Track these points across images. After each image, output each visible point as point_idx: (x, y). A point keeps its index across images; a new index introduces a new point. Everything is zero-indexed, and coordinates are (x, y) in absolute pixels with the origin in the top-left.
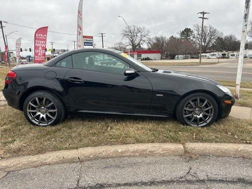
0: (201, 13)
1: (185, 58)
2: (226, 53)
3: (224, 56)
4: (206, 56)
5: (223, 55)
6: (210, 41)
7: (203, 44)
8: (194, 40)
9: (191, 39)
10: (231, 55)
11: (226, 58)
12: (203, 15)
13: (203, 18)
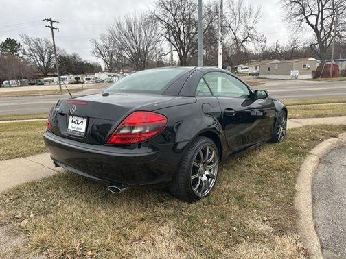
0: (48, 20)
1: (21, 85)
2: (79, 76)
3: (77, 81)
4: (53, 81)
5: (76, 79)
6: (49, 60)
7: (42, 64)
8: (25, 57)
9: (21, 55)
10: (87, 79)
11: (80, 83)
12: (52, 24)
13: (53, 28)
